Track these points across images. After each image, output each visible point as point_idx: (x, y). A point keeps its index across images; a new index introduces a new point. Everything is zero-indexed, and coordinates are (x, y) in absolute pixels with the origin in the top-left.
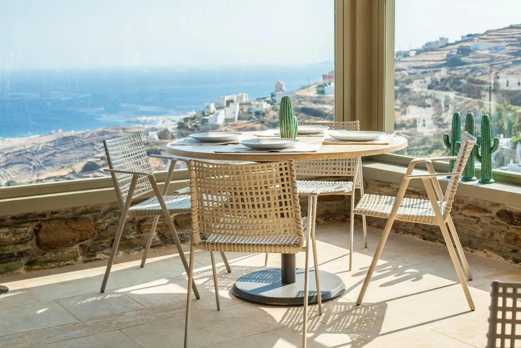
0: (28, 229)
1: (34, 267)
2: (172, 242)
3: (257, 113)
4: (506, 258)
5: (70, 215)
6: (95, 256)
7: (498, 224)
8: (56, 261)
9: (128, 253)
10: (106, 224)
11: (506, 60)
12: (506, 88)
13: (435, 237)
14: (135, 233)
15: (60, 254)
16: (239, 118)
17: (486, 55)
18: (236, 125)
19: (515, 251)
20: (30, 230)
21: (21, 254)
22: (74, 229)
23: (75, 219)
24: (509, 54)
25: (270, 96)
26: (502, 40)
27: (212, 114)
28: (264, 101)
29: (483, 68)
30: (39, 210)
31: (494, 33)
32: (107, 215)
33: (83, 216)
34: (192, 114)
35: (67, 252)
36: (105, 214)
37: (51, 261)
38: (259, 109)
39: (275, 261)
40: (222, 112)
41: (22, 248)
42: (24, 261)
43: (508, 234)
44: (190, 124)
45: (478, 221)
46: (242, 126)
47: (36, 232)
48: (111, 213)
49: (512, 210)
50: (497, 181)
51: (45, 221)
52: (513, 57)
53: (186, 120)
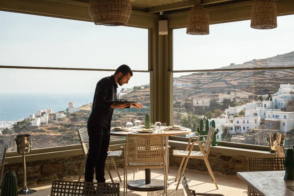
1: (40, 183)
4: (224, 173)
5: (54, 161)
6: (63, 178)
7: (220, 161)
8: (48, 180)
9: (75, 177)
10: (67, 165)
11: (191, 91)
12: (197, 105)
13: (195, 168)
14: (77, 168)
15: (50, 177)
16: (49, 122)
17: (181, 88)
18: (47, 126)
19: (227, 171)
20: (39, 167)
21: (35, 177)
22: (55, 167)
23: (56, 163)
24: (193, 88)
25: (66, 110)
26: (188, 81)
27: (34, 120)
28: (63, 113)
29: (180, 95)
30: (43, 159)
31: (184, 77)
32: (68, 161)
33: (59, 162)
34: (22, 120)
35: (52, 176)
36: (66, 161)
37: (46, 180)
38: (59, 117)
40: (39, 119)
41: (36, 175)
42: (36, 180)
43: (225, 164)
44: (21, 126)
45: (212, 160)
46: (51, 127)
47: (41, 168)
48: (69, 161)
49: (225, 155)
50: (218, 145)
51: (44, 164)
52: (194, 90)
53: (18, 123)
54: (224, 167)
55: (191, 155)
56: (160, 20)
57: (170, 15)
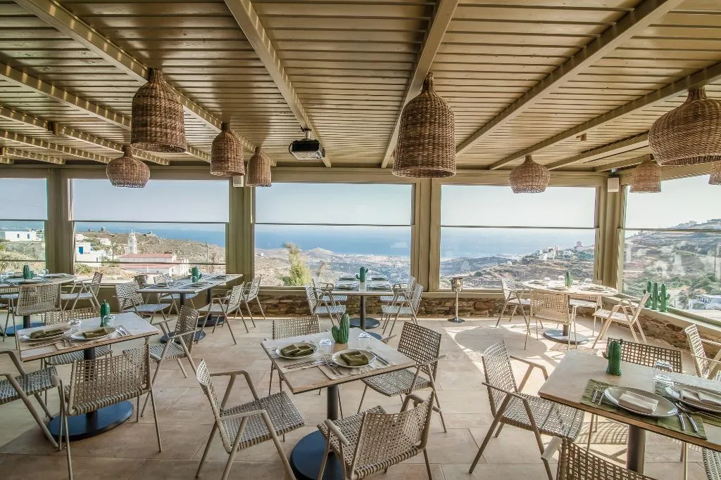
0: (472, 303)
2: (522, 315)
3: (566, 256)
4: (671, 344)
5: (486, 300)
6: (494, 315)
7: (667, 329)
8: (480, 314)
15: (481, 312)
16: (555, 258)
18: (554, 261)
19: (675, 342)
21: (469, 311)
22: (487, 305)
23: (487, 302)
25: (574, 248)
27: (541, 255)
28: (570, 251)
30: (476, 297)
33: (491, 301)
34: (530, 254)
35: (484, 312)
37: (478, 314)
38: (567, 254)
39: (561, 327)
40: (546, 255)
41: (470, 309)
42: (469, 313)
44: (529, 259)
45: (658, 327)
46: (557, 262)
47: (474, 304)
48: (501, 302)
49: (674, 325)
50: (668, 312)
51: (478, 301)
53: (527, 257)
54: (671, 337)
55: (612, 317)
56: (610, 177)
57: (622, 172)
